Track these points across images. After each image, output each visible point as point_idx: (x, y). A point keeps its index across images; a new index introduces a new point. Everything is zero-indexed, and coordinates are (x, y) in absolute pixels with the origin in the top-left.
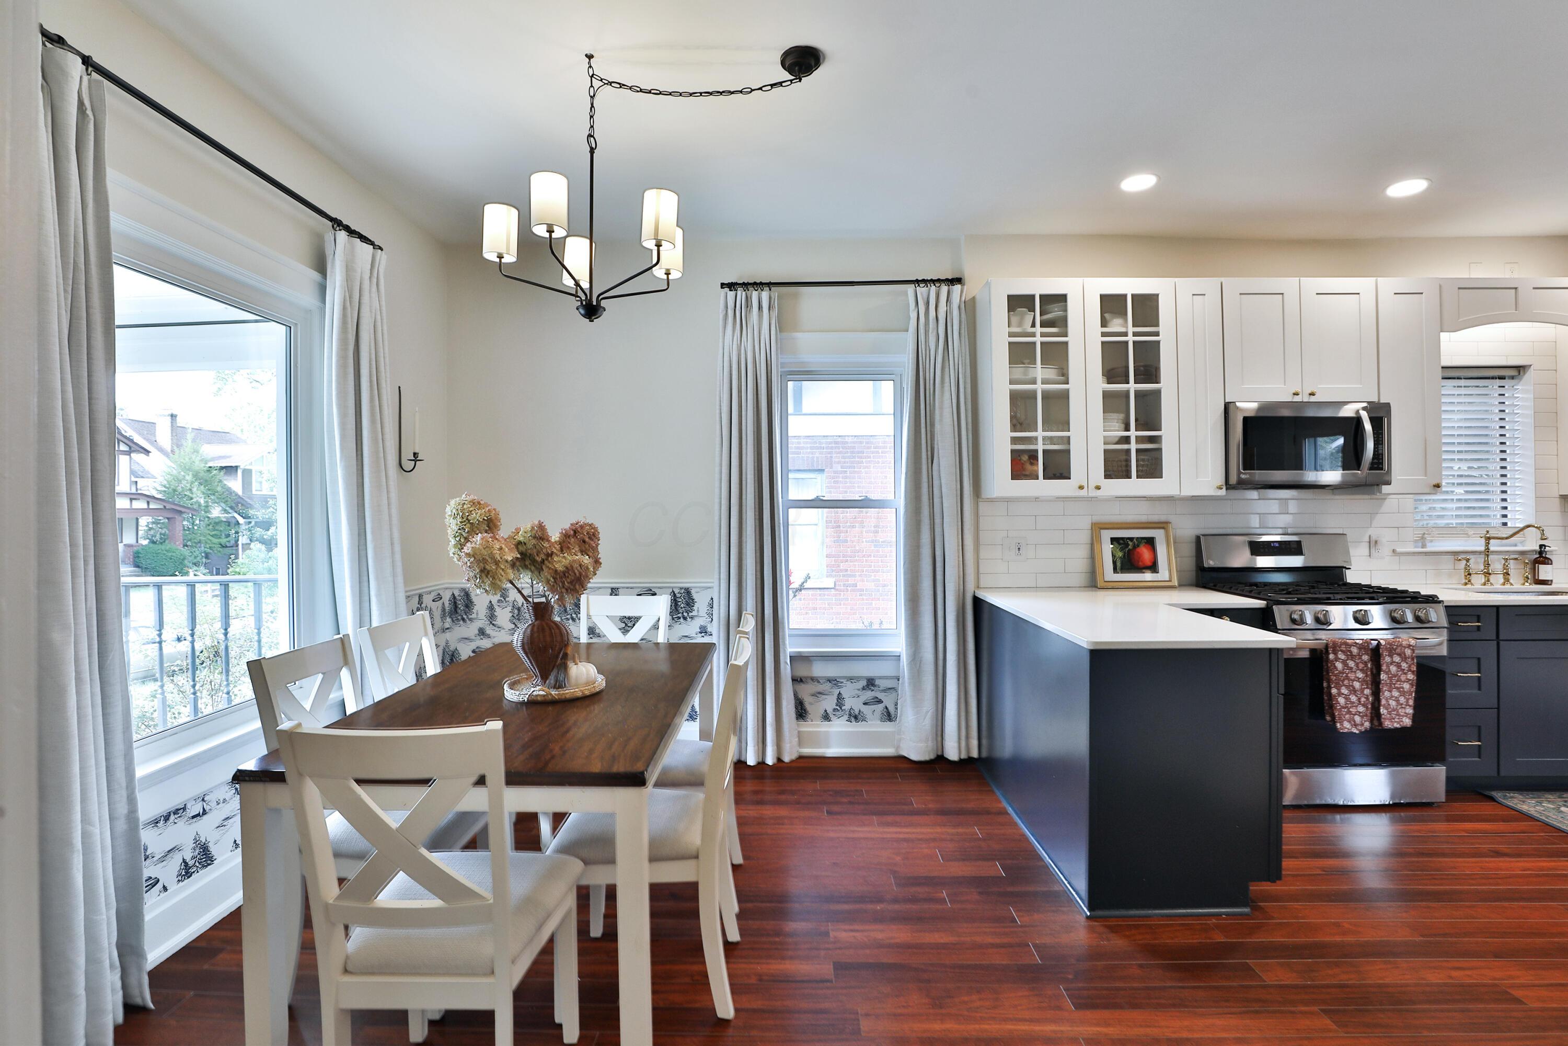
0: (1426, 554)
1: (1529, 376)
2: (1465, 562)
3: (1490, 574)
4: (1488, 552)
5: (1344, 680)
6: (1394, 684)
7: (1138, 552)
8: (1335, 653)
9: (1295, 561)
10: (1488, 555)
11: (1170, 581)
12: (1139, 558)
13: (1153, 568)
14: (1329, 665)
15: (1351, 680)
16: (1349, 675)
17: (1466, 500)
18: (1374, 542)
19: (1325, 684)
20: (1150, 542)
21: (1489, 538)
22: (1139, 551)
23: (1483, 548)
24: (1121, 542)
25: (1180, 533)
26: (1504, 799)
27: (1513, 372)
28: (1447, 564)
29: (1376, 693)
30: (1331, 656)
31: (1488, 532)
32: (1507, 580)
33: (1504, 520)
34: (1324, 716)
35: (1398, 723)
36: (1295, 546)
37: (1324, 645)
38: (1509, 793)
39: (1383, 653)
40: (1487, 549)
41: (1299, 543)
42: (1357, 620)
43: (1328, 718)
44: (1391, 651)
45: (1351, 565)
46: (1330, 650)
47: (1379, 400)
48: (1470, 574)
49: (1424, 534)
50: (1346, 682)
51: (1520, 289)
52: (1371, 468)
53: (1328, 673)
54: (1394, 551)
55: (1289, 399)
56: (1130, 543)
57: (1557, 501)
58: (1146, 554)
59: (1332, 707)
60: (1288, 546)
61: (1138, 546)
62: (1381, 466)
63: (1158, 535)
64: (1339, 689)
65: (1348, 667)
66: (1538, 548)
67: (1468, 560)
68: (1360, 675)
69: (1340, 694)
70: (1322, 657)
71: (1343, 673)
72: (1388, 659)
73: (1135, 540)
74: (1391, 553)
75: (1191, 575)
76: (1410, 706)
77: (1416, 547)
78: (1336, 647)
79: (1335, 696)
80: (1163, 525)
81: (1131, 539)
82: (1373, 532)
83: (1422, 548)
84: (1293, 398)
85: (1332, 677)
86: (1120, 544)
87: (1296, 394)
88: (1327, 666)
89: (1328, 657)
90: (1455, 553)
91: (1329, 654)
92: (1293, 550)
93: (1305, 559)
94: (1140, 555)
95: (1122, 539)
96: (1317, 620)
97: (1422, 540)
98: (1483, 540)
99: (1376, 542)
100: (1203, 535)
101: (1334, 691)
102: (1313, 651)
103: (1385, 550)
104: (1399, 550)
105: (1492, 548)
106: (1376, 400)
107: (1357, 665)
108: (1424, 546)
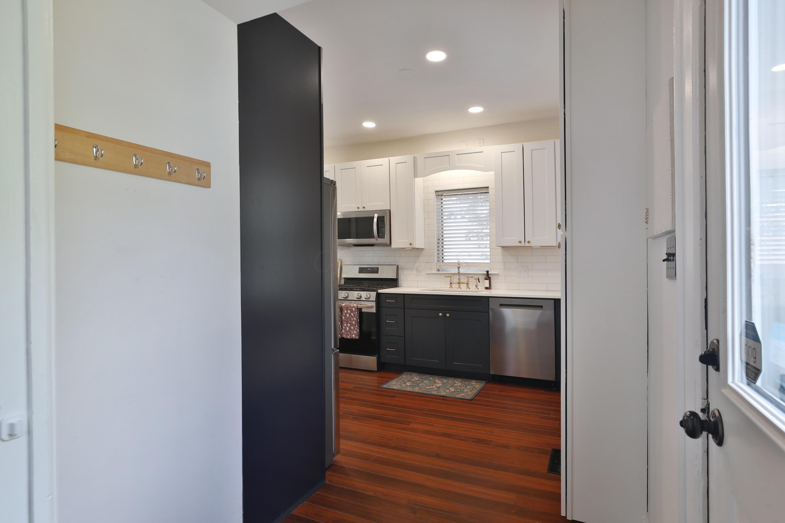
2: (449, 278)
3: (460, 283)
6: (349, 321)
21: (459, 268)
32: (468, 287)
35: (349, 336)
36: (376, 270)
40: (459, 273)
48: (451, 283)
52: (379, 238)
55: (356, 210)
57: (500, 251)
72: (346, 311)
74: (426, 274)
82: (418, 264)
87: (358, 208)
103: (423, 272)
104: (428, 272)
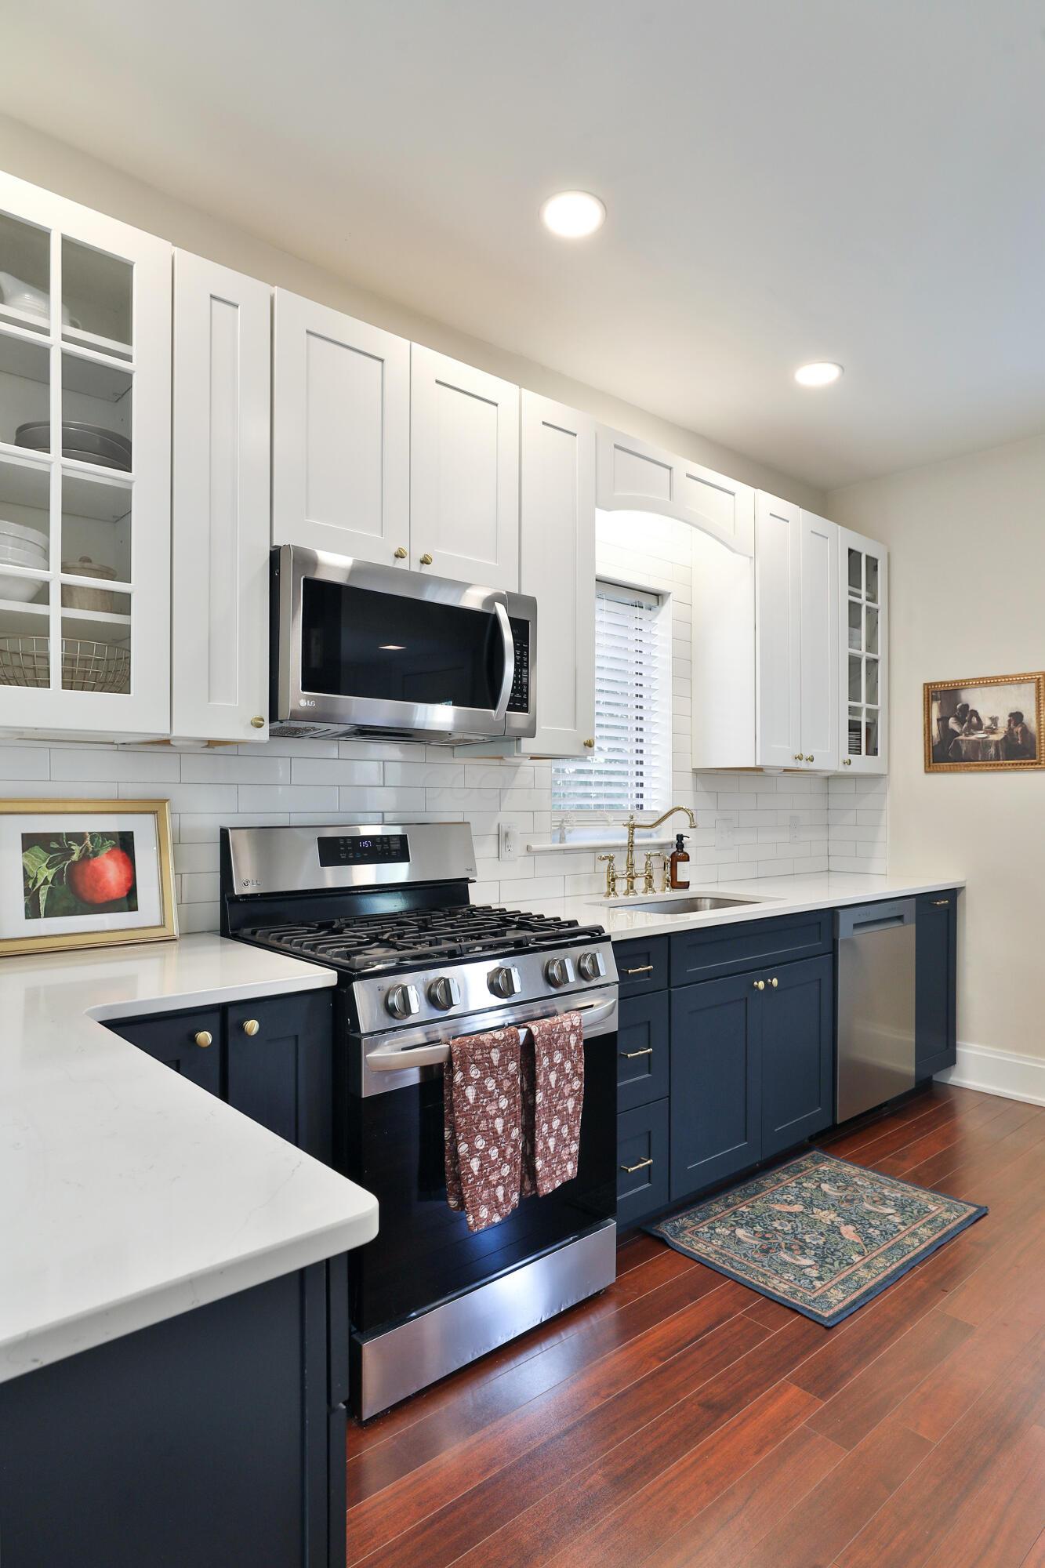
0: (565, 851)
1: (668, 608)
2: (607, 861)
3: (633, 878)
4: (632, 846)
5: (479, 1122)
6: (556, 1106)
7: (95, 870)
8: (465, 1070)
9: (397, 873)
10: (631, 851)
11: (163, 926)
12: (97, 881)
13: (129, 900)
14: (455, 1095)
15: (491, 1118)
16: (488, 1109)
17: (607, 772)
18: (504, 835)
19: (447, 1134)
20: (125, 843)
21: (633, 827)
22: (96, 864)
23: (626, 841)
24: (54, 845)
25: (189, 822)
26: (676, 1238)
27: (652, 600)
28: (587, 863)
29: (529, 1130)
30: (458, 1077)
31: (632, 818)
32: (649, 885)
33: (640, 801)
34: (446, 1200)
35: (559, 1177)
36: (398, 843)
37: (447, 1051)
38: (677, 1220)
39: (539, 1052)
40: (631, 844)
41: (403, 839)
42: (494, 989)
43: (453, 1203)
44: (550, 1044)
45: (476, 875)
46: (456, 1065)
47: (520, 589)
48: (613, 880)
49: (563, 821)
50: (483, 1125)
51: (674, 470)
52: (510, 708)
53: (452, 1111)
54: (528, 848)
55: (388, 561)
56: (76, 848)
57: (689, 777)
58: (111, 871)
59: (458, 1178)
60: (386, 847)
61: (96, 854)
62: (525, 705)
63: (142, 828)
64: (471, 1144)
65: (486, 1092)
66: (675, 839)
67: (611, 859)
68: (504, 1103)
69: (472, 1151)
70: (442, 1078)
71: (478, 1107)
72: (544, 1060)
73: (88, 841)
74: (524, 852)
75: (210, 912)
76: (575, 1139)
77: (554, 841)
78: (466, 1056)
79: (465, 1158)
80: (154, 807)
81: (79, 837)
82: (503, 818)
83: (560, 842)
84: (395, 562)
85: (460, 1120)
86: (49, 851)
87: (399, 555)
88: (451, 1095)
89: (452, 1078)
90: (595, 849)
91: (454, 1073)
92: (394, 853)
93: (411, 871)
94: (98, 876)
95: (56, 837)
96: (432, 1000)
97: (561, 832)
98: (626, 829)
99: (507, 835)
100: (231, 828)
101: (463, 1148)
102: (426, 1070)
103: (517, 848)
104: (535, 847)
105: (637, 841)
106: (517, 592)
107: (499, 1085)
108: (562, 840)
